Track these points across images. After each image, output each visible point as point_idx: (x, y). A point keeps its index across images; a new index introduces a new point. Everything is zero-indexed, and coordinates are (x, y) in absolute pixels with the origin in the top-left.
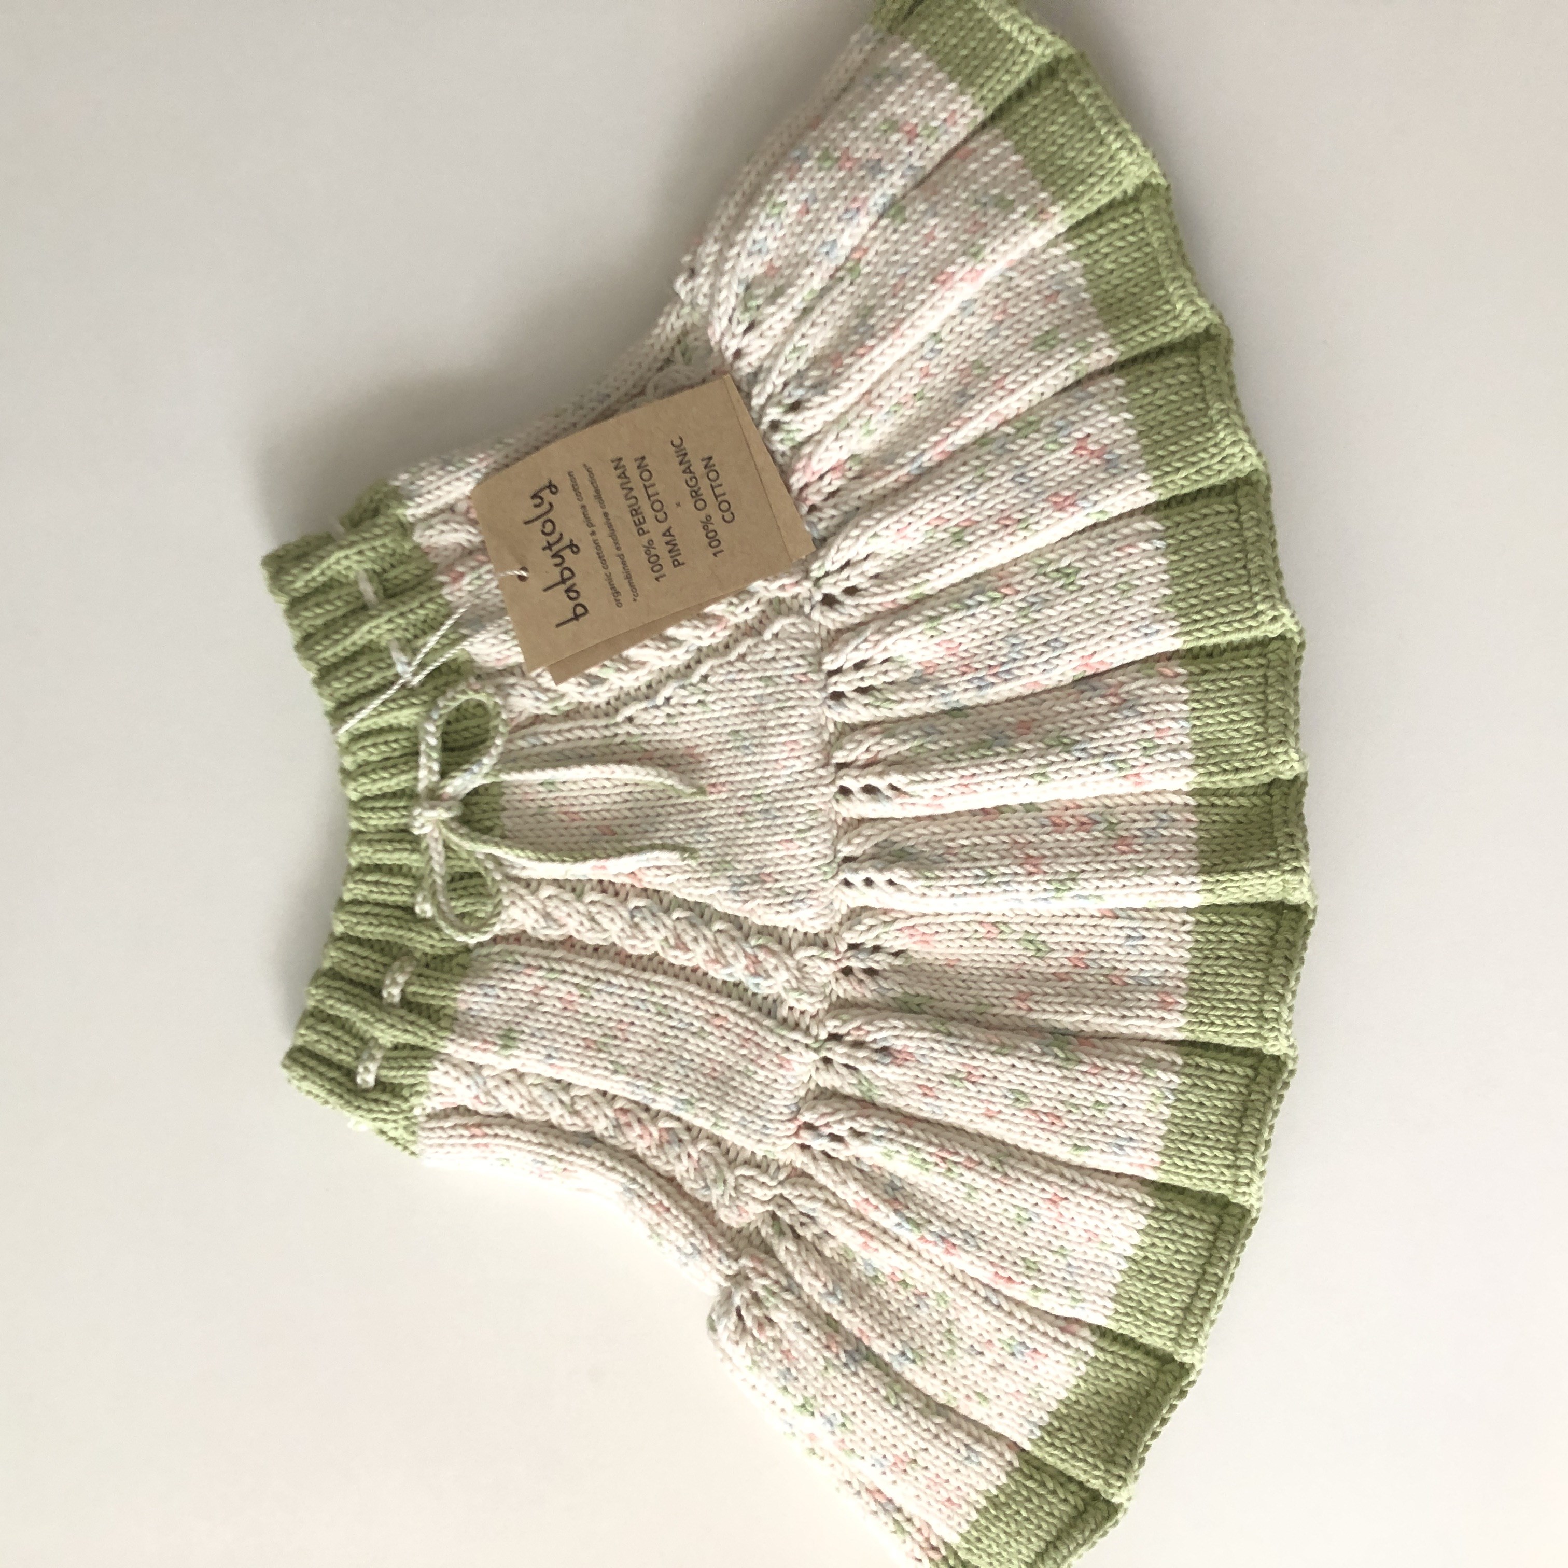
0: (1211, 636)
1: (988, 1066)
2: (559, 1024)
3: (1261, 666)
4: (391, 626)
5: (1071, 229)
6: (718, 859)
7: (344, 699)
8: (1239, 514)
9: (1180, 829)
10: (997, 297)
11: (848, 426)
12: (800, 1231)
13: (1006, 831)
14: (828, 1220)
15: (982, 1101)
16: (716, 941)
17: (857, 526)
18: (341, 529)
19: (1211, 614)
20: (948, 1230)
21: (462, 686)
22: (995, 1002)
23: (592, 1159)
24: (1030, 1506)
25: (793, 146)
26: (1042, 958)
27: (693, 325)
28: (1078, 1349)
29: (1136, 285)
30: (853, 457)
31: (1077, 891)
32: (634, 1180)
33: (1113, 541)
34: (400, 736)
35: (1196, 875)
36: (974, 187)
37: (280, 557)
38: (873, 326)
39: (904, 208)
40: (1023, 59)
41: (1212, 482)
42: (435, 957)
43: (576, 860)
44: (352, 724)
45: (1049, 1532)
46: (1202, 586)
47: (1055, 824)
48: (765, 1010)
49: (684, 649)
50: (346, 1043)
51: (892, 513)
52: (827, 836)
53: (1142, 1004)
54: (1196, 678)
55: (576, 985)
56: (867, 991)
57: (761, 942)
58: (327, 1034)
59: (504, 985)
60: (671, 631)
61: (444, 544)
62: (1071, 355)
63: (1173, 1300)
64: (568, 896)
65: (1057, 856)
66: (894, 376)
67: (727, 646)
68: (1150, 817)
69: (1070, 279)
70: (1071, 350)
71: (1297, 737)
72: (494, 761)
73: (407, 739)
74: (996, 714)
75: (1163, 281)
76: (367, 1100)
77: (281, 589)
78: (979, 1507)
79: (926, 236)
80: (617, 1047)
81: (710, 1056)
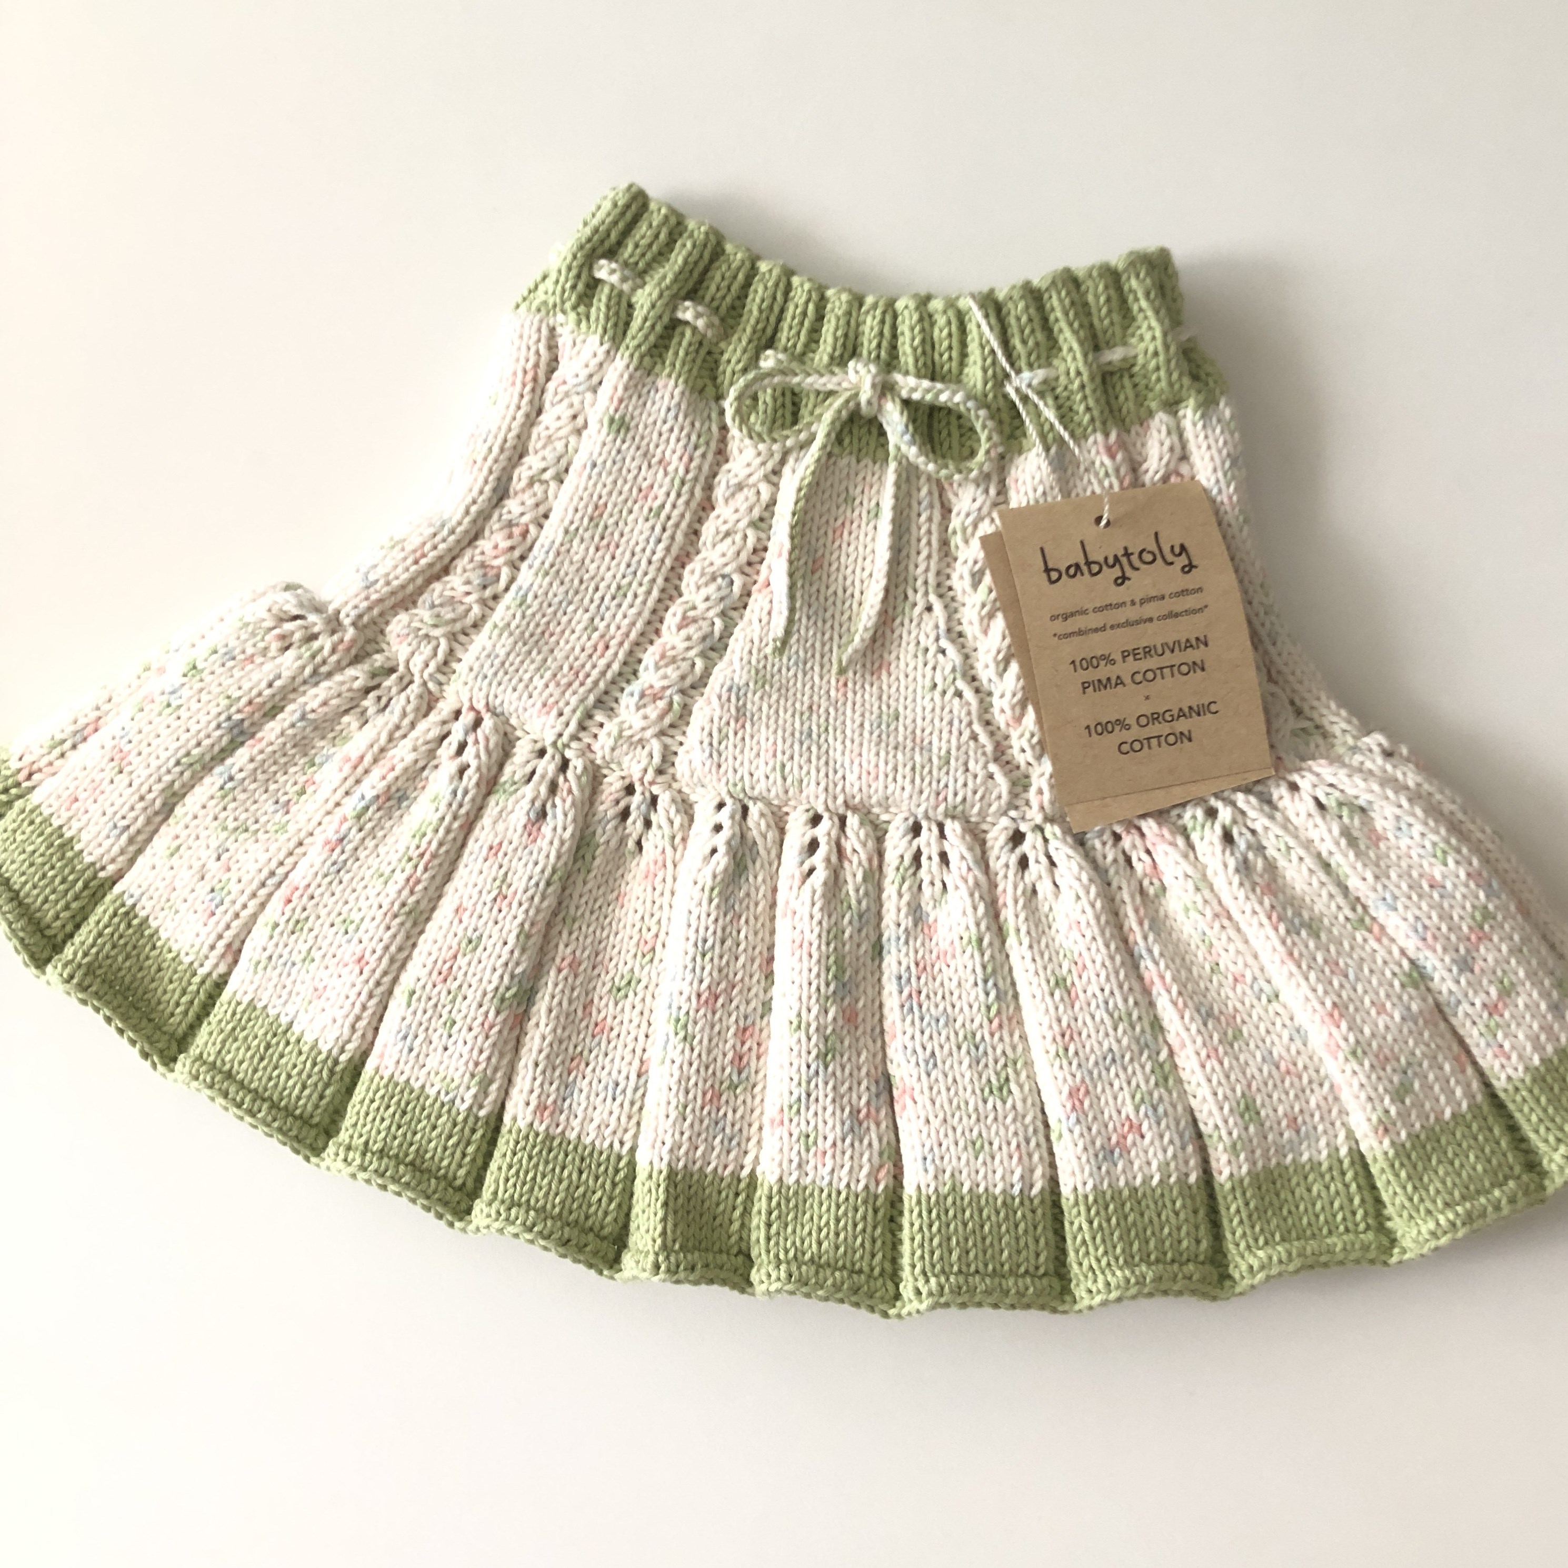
0: (912, 1225)
1: (509, 918)
2: (625, 481)
3: (872, 1270)
4: (1072, 374)
5: (1362, 1156)
6: (768, 677)
7: (1004, 311)
8: (1033, 1276)
9: (719, 1156)
10: (1305, 1068)
11: (1198, 889)
12: (372, 695)
13: (747, 979)
14: (380, 725)
15: (475, 904)
16: (684, 659)
17: (1091, 880)
18: (1184, 337)
19: (934, 1229)
20: (349, 847)
21: (996, 438)
22: (574, 936)
23: (481, 492)
24: (57, 882)
25: (1504, 882)
26: (610, 991)
27: (1333, 746)
28: (207, 957)
29: (1290, 1212)
30: (1164, 889)
31: (675, 1041)
32: (452, 532)
33: (1028, 1141)
34: (954, 364)
35: (669, 1165)
36: (1426, 1064)
37: (1166, 267)
38: (1298, 934)
39: (1416, 987)
40: (1551, 1139)
41: (1072, 1254)
42: (717, 362)
43: (793, 527)
44: (977, 315)
45: (27, 895)
46: (965, 1225)
47: (745, 1030)
48: (605, 698)
49: (995, 678)
50: (643, 255)
51: (1098, 918)
52: (773, 794)
53: (546, 1086)
54: (871, 1201)
55: (663, 506)
56: (606, 807)
57: (676, 706)
58: (657, 236)
59: (676, 430)
60: (1014, 667)
61: (1150, 443)
62: (1230, 1134)
63: (241, 1063)
64: (756, 513)
65: (712, 1027)
66: (1241, 946)
67: (988, 723)
68: (737, 1127)
69: (1309, 1146)
70: (1235, 1134)
71: (792, 1293)
72: (912, 459)
73: (950, 371)
74: (870, 991)
75: (1290, 1241)
76: (581, 267)
77: (1132, 264)
78: (65, 829)
79: (1384, 1005)
80: (593, 538)
81: (567, 633)
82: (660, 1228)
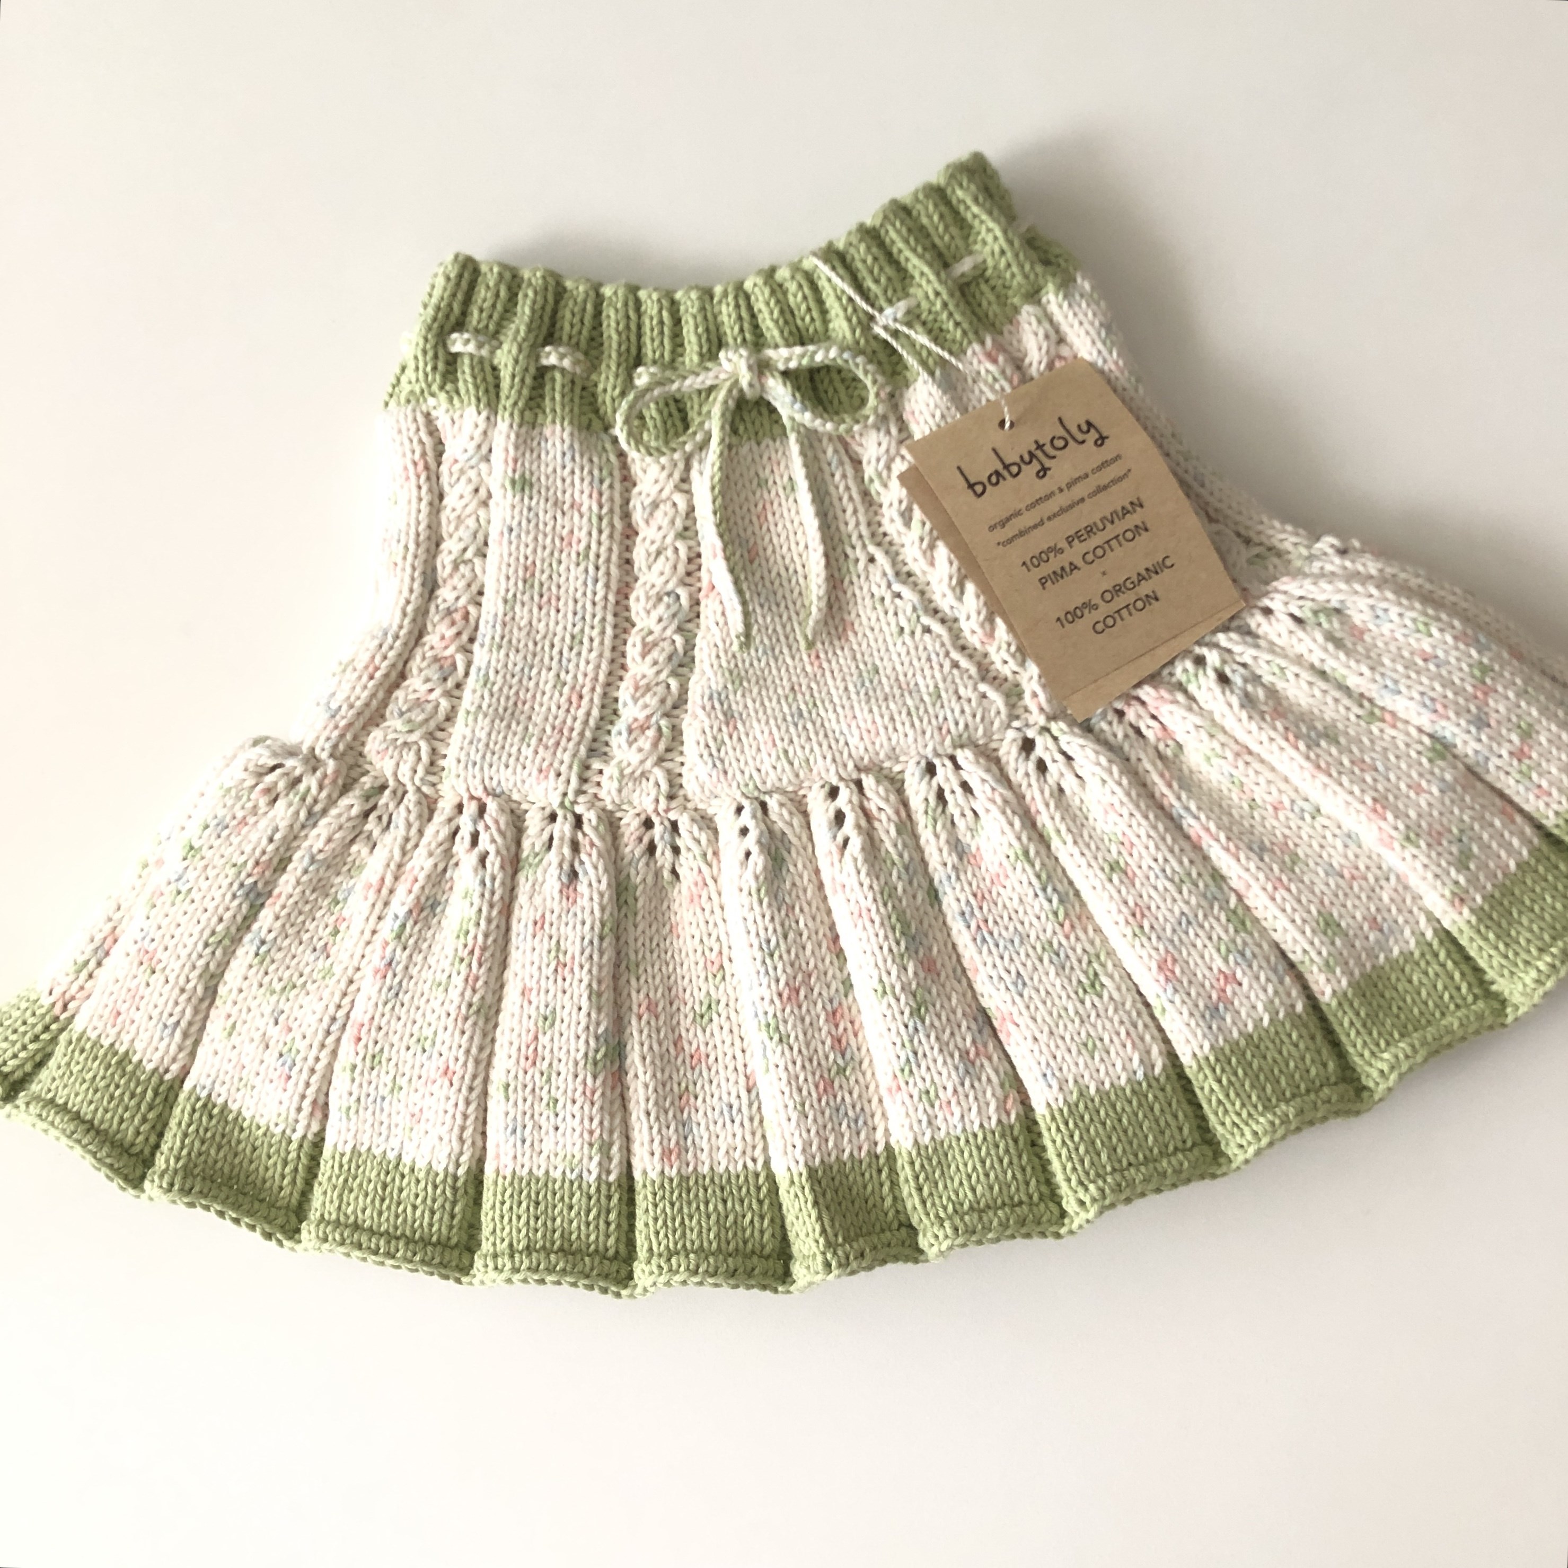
0: (1054, 1141)
1: (575, 983)
2: (545, 535)
3: (1031, 1197)
4: (932, 296)
5: (1448, 933)
6: (743, 673)
7: (848, 258)
8: (1183, 1151)
9: (850, 1141)
10: (1368, 868)
11: (1212, 736)
12: (372, 817)
13: (820, 964)
14: (389, 844)
15: (538, 982)
16: (657, 684)
17: (1110, 761)
18: (1023, 229)
19: (1076, 1138)
20: (399, 969)
21: (880, 378)
22: (642, 980)
23: (411, 591)
24: (126, 1099)
25: (1489, 634)
26: (694, 1020)
27: (1289, 562)
28: (297, 1121)
29: (1399, 1008)
30: (1180, 746)
31: (771, 1045)
32: (397, 637)
33: (1135, 1026)
34: (818, 323)
35: (806, 1164)
36: (1477, 827)
37: (985, 171)
38: (1318, 745)
39: (1443, 758)
41: (1212, 1118)
42: (594, 395)
43: (718, 526)
44: (824, 270)
45: (102, 1122)
46: (1104, 1124)
47: (834, 1013)
48: (595, 745)
49: (955, 603)
50: (490, 317)
51: (1128, 794)
52: (785, 781)
53: (664, 1131)
54: (1008, 1132)
55: (589, 547)
56: (631, 848)
57: (665, 730)
58: (497, 295)
59: (577, 471)
60: (970, 587)
61: (1025, 339)
62: (1320, 953)
63: (364, 1211)
64: (679, 524)
65: (803, 1020)
66: (1270, 776)
67: (963, 648)
68: (858, 1108)
69: (1396, 941)
70: (1325, 953)
71: (964, 1245)
72: (808, 424)
73: (816, 331)
74: (939, 935)
75: (1409, 1035)
76: (435, 347)
77: (952, 176)
78: (117, 1046)
79: (1419, 785)
80: (532, 598)
81: (538, 696)
82: (818, 1228)
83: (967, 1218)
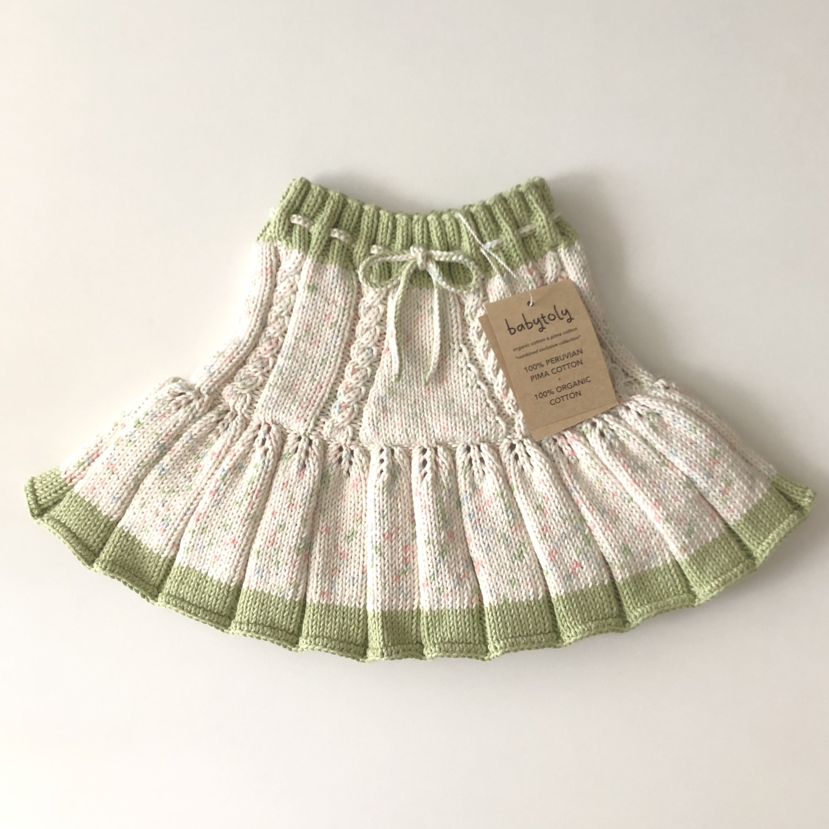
0: (489, 620)
1: (296, 513)
2: (319, 313)
3: (475, 641)
4: (509, 240)
5: (677, 562)
6: (394, 391)
7: (475, 217)
8: (544, 634)
9: (402, 603)
10: (648, 528)
11: (592, 459)
12: (221, 423)
13: (404, 525)
15: (280, 510)
16: (356, 388)
17: (546, 461)
18: (555, 217)
19: (499, 620)
20: (222, 492)
21: (479, 273)
22: (326, 517)
23: (255, 326)
24: (92, 526)
25: (722, 437)
26: (345, 538)
27: (643, 387)
28: (165, 550)
29: (650, 590)
30: (578, 460)
31: (376, 556)
32: (245, 345)
33: (534, 577)
34: (457, 242)
35: (382, 610)
36: (698, 520)
37: (544, 187)
38: (637, 472)
39: (690, 487)
40: (756, 544)
41: (559, 622)
42: (352, 254)
43: (396, 323)
44: (463, 221)
45: (80, 534)
46: (512, 616)
47: (406, 547)
48: (324, 410)
49: (493, 378)
50: (312, 210)
51: (551, 477)
52: (404, 442)
53: (323, 584)
54: (470, 612)
55: (337, 321)
56: (331, 459)
57: (356, 410)
58: (317, 201)
59: (338, 287)
60: (501, 372)
61: (547, 266)
62: (619, 561)
63: (187, 594)
64: (379, 318)
65: (392, 548)
66: (614, 480)
67: (493, 398)
68: (408, 590)
69: (654, 561)
70: (621, 561)
71: (442, 656)
72: (444, 287)
73: (455, 245)
74: (458, 522)
75: (651, 603)
76: (285, 220)
77: (528, 188)
78: (91, 502)
79: (677, 497)
80: (308, 339)
81: (303, 383)
82: (381, 638)
83: (446, 645)
